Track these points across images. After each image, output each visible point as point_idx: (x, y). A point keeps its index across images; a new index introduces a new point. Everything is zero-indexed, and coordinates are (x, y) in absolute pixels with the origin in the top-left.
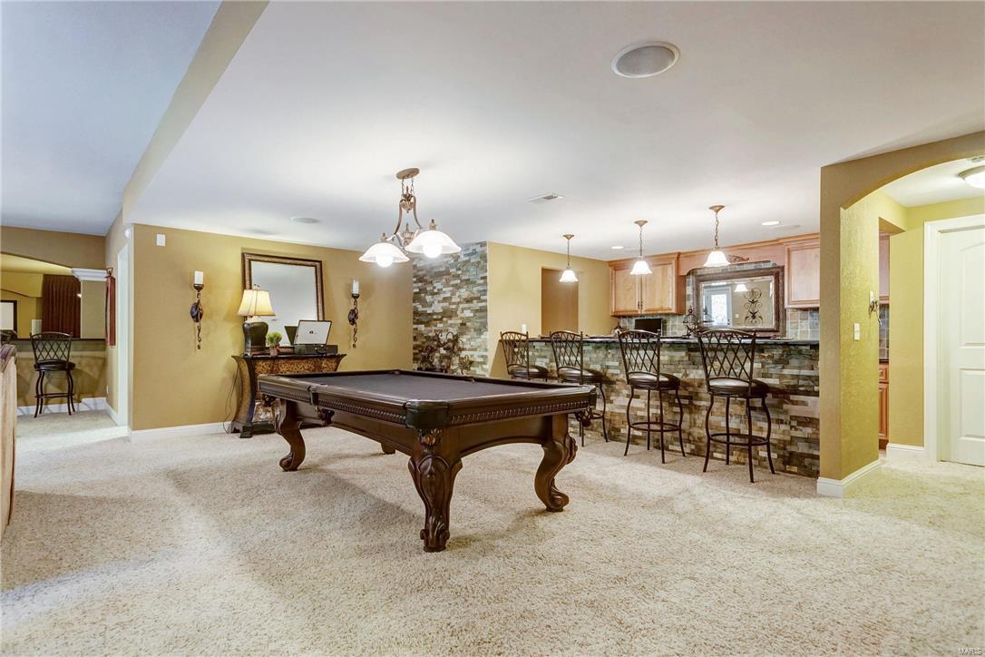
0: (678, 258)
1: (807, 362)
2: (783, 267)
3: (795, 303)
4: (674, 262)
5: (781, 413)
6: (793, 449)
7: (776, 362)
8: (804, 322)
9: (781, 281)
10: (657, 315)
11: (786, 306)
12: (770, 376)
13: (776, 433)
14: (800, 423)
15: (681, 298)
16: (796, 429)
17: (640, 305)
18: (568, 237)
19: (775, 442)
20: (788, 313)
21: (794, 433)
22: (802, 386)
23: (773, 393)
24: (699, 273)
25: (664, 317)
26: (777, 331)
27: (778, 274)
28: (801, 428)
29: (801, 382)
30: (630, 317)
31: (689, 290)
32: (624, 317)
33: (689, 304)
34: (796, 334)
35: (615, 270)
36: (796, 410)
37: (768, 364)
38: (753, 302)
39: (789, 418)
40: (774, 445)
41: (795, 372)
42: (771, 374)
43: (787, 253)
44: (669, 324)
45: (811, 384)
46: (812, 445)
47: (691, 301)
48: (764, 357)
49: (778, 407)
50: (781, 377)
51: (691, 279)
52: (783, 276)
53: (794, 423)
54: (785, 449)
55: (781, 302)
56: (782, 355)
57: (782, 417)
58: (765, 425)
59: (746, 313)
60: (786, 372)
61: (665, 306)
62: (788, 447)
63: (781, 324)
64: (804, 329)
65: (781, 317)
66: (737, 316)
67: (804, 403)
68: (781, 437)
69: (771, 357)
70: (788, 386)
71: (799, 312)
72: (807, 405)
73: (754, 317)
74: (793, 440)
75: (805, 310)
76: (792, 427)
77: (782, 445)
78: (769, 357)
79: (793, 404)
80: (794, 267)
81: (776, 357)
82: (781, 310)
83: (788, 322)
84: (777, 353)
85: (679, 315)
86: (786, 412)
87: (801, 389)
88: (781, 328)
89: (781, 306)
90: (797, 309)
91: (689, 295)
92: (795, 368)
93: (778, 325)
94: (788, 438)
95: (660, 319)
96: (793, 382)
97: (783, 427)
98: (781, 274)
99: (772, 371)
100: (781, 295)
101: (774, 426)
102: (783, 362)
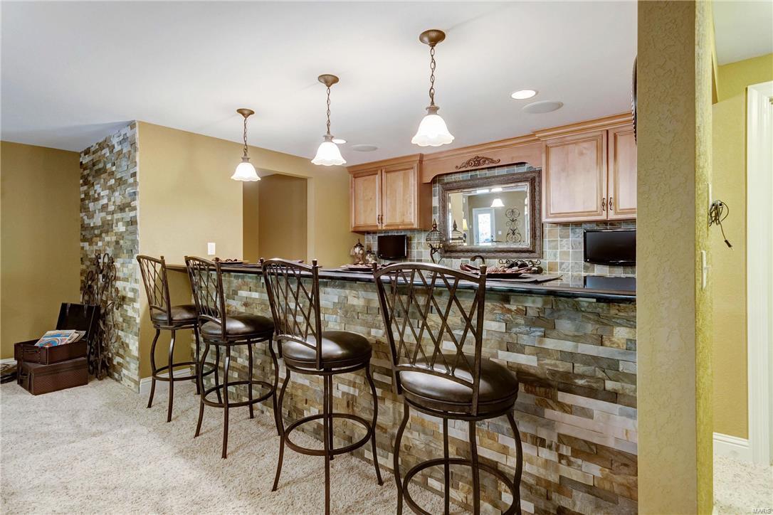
0: (421, 161)
1: (590, 328)
2: (540, 172)
3: (556, 215)
4: (415, 165)
5: (543, 426)
6: (565, 502)
7: (532, 323)
8: (564, 240)
9: (537, 189)
10: (398, 230)
11: (544, 219)
12: (520, 349)
13: (531, 463)
14: (576, 453)
15: (425, 210)
16: (569, 464)
17: (381, 219)
18: (245, 113)
19: (531, 481)
20: (547, 229)
21: (566, 471)
22: (582, 376)
23: (525, 382)
24: (446, 181)
25: (409, 234)
26: (532, 252)
27: (534, 180)
28: (579, 461)
29: (580, 368)
30: (375, 233)
31: (435, 202)
32: (368, 233)
33: (436, 218)
34: (555, 255)
35: (355, 178)
36: (570, 425)
37: (518, 325)
38: (513, 221)
39: (555, 440)
40: (530, 487)
41: (568, 346)
42: (523, 346)
43: (544, 149)
44: (415, 242)
45: (600, 374)
46: (603, 503)
47: (438, 214)
48: (509, 311)
49: (535, 413)
50: (541, 352)
51: (437, 188)
52: (540, 182)
53: (566, 450)
54: (548, 498)
55: (537, 215)
56: (542, 310)
57: (543, 434)
58: (511, 443)
59: (507, 229)
60: (550, 344)
61: (407, 221)
62: (555, 496)
63: (538, 242)
64: (565, 249)
65: (538, 234)
66: (500, 233)
67: (586, 413)
68: (541, 472)
69: (524, 312)
70: (554, 373)
71: (559, 228)
72: (592, 418)
73: (514, 234)
74: (563, 485)
75: (566, 225)
76: (561, 457)
77: (543, 490)
78: (518, 311)
79: (565, 411)
80: (554, 169)
81: (531, 313)
82: (538, 225)
83: (546, 240)
84: (534, 305)
85: (425, 231)
86: (550, 424)
87: (580, 382)
88: (537, 248)
89: (537, 220)
90: (557, 224)
91: (435, 207)
92: (566, 338)
93: (533, 244)
94: (554, 478)
95: (404, 236)
96: (563, 367)
97: (545, 454)
98: (537, 180)
99: (524, 340)
100: (537, 206)
101: (527, 449)
102: (546, 323)
